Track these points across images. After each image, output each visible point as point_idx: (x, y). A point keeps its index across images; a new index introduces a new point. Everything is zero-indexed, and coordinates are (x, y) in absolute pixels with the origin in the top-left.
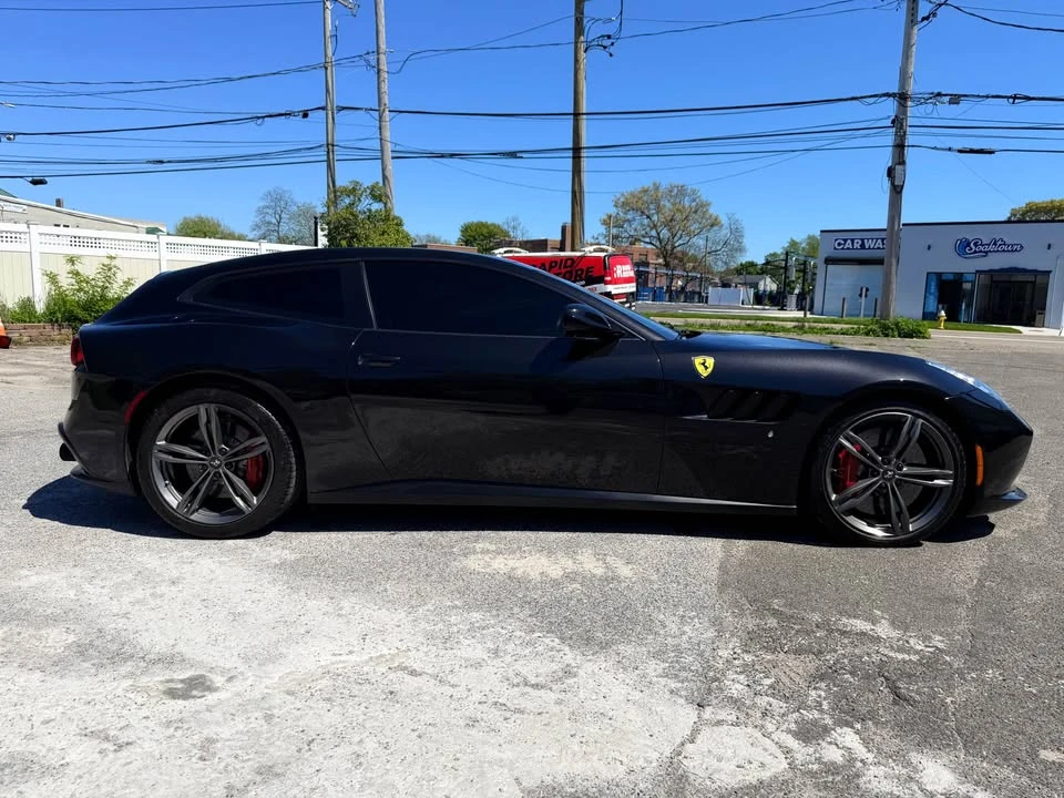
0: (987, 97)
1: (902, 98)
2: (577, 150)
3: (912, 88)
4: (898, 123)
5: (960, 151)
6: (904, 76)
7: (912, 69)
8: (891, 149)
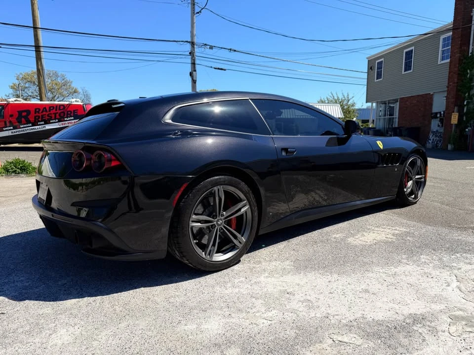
0: (222, 48)
1: (193, 44)
2: (37, 48)
3: (196, 40)
4: (192, 54)
5: (215, 68)
6: (192, 36)
7: (195, 33)
8: (190, 64)
